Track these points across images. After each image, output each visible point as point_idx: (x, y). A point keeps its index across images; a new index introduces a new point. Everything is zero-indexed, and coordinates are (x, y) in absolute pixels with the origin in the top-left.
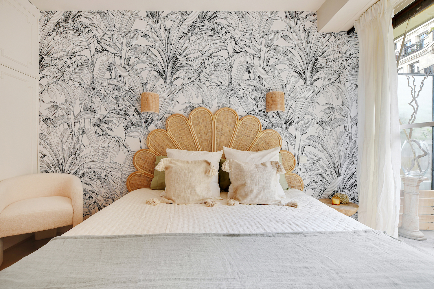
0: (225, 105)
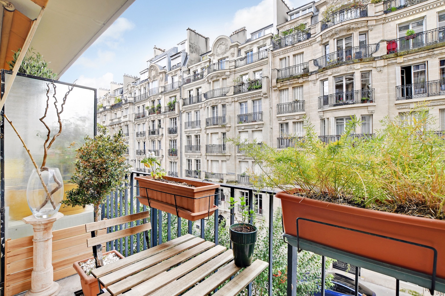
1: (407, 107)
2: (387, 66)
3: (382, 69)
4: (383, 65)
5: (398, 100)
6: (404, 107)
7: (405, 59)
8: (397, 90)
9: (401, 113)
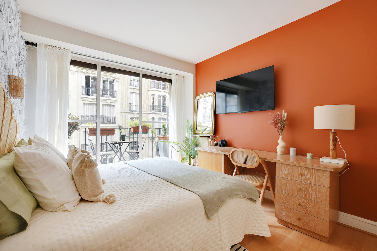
1: (87, 100)
2: (77, 72)
3: (74, 72)
4: (75, 70)
5: (83, 95)
6: (86, 100)
7: (87, 71)
8: (83, 89)
9: (84, 103)
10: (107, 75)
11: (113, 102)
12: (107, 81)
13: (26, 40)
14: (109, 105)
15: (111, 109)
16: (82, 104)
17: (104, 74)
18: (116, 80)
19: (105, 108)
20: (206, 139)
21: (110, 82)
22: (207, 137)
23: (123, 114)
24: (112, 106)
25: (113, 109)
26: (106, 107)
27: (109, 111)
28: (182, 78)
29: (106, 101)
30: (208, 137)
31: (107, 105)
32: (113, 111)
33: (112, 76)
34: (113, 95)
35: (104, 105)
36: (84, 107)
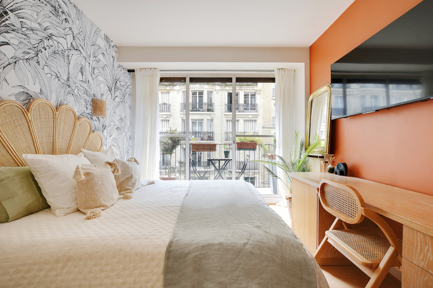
0: (63, 101)
2: (221, 91)
3: (218, 91)
4: (219, 89)
5: (226, 112)
6: (229, 117)
7: (230, 88)
8: (226, 106)
9: (227, 120)
10: (248, 88)
11: (254, 117)
12: (248, 95)
13: (128, 69)
14: (251, 121)
15: (253, 124)
16: (225, 121)
17: (246, 88)
18: (258, 92)
19: (247, 124)
20: (318, 160)
21: (251, 95)
22: (318, 157)
23: (266, 129)
24: (254, 121)
25: (255, 124)
26: (248, 122)
27: (251, 127)
28: (293, 73)
29: (247, 117)
30: (320, 157)
31: (249, 120)
32: (255, 127)
33: (253, 88)
34: (255, 109)
35: (246, 121)
36: (227, 124)
